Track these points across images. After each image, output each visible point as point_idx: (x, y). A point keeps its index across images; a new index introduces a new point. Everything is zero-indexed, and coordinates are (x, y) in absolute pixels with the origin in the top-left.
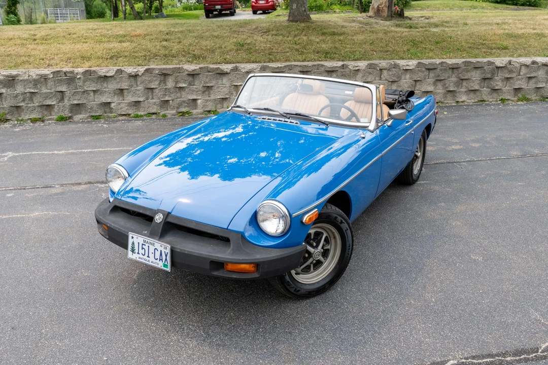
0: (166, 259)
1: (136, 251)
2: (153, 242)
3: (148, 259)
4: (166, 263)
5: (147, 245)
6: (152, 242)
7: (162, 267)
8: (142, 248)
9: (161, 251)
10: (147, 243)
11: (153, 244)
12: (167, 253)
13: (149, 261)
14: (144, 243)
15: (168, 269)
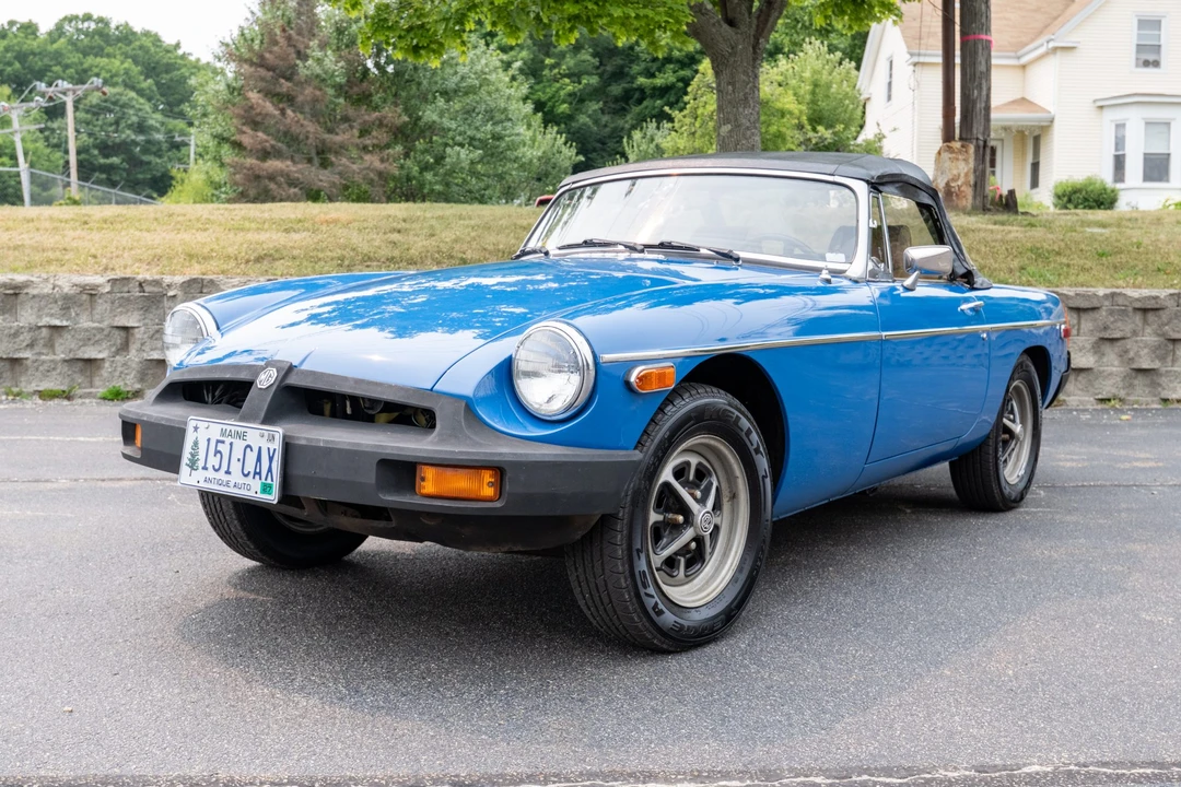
0: (270, 470)
1: (201, 464)
2: (243, 429)
3: (225, 478)
4: (269, 481)
5: (228, 440)
6: (240, 429)
7: (258, 495)
8: (217, 452)
9: (260, 449)
10: (229, 435)
11: (241, 436)
12: (275, 450)
13: (228, 482)
14: (221, 438)
15: (273, 498)
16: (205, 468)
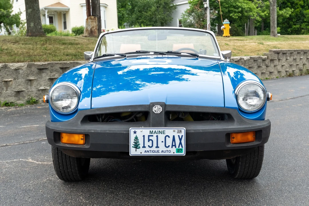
0: (180, 143)
1: (141, 145)
2: (162, 130)
3: (156, 149)
4: (180, 147)
5: (155, 135)
6: (160, 130)
7: (175, 153)
8: (149, 140)
9: (174, 136)
10: (155, 132)
11: (163, 132)
12: (182, 136)
13: (158, 151)
14: (151, 135)
15: (183, 153)
16: (144, 147)
